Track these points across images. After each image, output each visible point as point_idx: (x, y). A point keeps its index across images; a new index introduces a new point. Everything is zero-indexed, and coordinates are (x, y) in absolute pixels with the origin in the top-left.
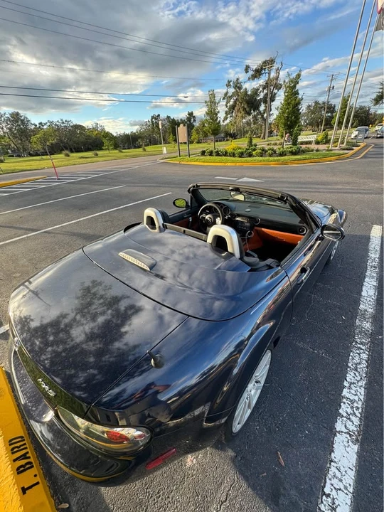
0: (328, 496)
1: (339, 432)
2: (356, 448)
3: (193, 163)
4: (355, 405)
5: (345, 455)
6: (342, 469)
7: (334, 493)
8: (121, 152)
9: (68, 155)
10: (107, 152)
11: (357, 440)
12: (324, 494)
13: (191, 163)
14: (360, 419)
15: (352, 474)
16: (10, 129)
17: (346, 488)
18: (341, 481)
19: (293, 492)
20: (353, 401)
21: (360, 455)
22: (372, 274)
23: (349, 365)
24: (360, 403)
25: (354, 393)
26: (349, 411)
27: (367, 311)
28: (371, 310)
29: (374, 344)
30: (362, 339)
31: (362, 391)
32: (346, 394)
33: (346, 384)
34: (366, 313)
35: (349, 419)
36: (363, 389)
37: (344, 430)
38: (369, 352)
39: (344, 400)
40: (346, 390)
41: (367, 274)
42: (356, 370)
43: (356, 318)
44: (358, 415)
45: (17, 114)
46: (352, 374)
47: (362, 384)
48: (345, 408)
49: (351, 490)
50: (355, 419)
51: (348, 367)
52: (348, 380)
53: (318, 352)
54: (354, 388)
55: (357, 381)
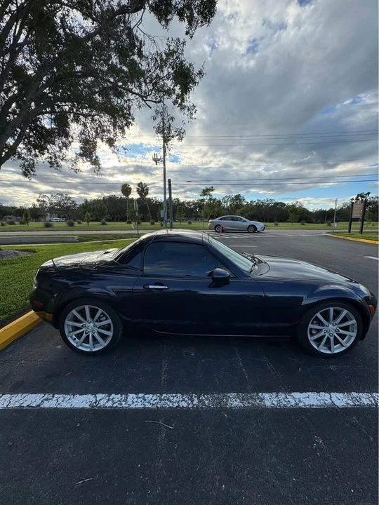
0: (53, 397)
1: (95, 396)
2: (87, 406)
3: (361, 240)
4: (123, 403)
5: (81, 401)
6: (70, 401)
7: (55, 399)
8: (303, 224)
10: (290, 224)
11: (93, 407)
12: (54, 395)
13: (358, 240)
14: (112, 407)
15: (68, 406)
16: (231, 205)
17: (59, 404)
18: (63, 401)
19: (52, 383)
20: (126, 401)
21: (83, 409)
22: (365, 399)
23: (165, 395)
24: (127, 406)
25: (134, 401)
26: (116, 400)
27: (262, 400)
28: (268, 404)
29: (209, 411)
30: (207, 401)
31: (140, 406)
32: (131, 396)
33: (140, 395)
34: (258, 401)
35: (108, 400)
36: (142, 406)
37: (98, 400)
38: (193, 407)
39: (124, 396)
40: (134, 396)
41: (354, 394)
42: (161, 400)
43: (238, 393)
44: (115, 405)
45: (239, 195)
46: (155, 397)
47: (148, 405)
48: (117, 397)
49: (58, 407)
50: (110, 404)
51: (161, 395)
52: (146, 396)
53: (165, 374)
54: (139, 400)
55: (149, 402)
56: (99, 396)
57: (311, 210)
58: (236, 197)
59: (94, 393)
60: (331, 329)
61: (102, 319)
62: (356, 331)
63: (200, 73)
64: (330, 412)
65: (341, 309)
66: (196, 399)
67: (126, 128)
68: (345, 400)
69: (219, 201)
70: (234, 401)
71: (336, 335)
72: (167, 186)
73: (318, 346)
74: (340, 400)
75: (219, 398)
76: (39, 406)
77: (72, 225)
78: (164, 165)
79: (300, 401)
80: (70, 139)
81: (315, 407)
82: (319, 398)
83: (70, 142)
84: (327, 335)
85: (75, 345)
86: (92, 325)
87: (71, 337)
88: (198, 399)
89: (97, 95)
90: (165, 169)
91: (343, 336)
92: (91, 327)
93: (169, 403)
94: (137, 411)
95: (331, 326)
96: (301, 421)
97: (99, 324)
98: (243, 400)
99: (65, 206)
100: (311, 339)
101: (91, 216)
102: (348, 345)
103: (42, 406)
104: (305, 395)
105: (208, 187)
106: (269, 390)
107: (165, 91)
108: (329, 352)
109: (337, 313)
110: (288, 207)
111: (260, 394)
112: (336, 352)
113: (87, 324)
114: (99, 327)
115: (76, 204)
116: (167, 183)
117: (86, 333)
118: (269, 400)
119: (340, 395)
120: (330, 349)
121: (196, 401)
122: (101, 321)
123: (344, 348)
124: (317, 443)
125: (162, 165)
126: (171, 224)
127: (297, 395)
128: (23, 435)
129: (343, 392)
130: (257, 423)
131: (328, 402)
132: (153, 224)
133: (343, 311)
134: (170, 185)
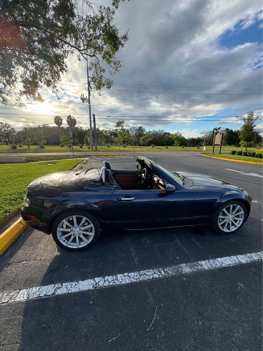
1: (94, 280)
2: (91, 288)
3: (220, 158)
4: (116, 281)
5: (85, 285)
6: (77, 286)
7: (64, 287)
8: (183, 147)
9: (153, 147)
10: (175, 147)
11: (96, 287)
12: (62, 284)
13: (218, 158)
14: (109, 286)
15: (77, 290)
16: (136, 134)
17: (69, 290)
18: (71, 287)
19: (56, 275)
20: (117, 279)
21: (89, 291)
22: (255, 256)
23: (141, 272)
24: (119, 283)
25: (123, 279)
26: (110, 280)
27: (202, 265)
28: (206, 267)
29: (174, 277)
30: (170, 271)
31: (128, 281)
32: (119, 276)
33: (126, 274)
34: (199, 266)
35: (105, 281)
36: (130, 281)
37: (97, 281)
38: (163, 277)
39: (114, 277)
40: (121, 275)
41: (249, 255)
42: (141, 275)
43: (186, 263)
44: (111, 284)
45: (141, 127)
46: (136, 274)
47: (133, 280)
48: (110, 278)
49: (70, 292)
50: (107, 284)
51: (139, 272)
52: (130, 274)
53: (136, 257)
54: (126, 278)
55: (133, 278)
56: (97, 279)
57: (186, 138)
58: (139, 128)
59: (92, 277)
60: (230, 217)
61: (85, 224)
62: (243, 217)
63: (125, 38)
64: (240, 267)
65: (236, 205)
66: (162, 271)
67: (61, 73)
68: (245, 259)
69: (128, 131)
70: (186, 269)
71: (233, 221)
72: (92, 120)
73: (223, 228)
74: (243, 259)
75: (176, 268)
76: (54, 294)
77: (14, 148)
78: (89, 103)
79: (222, 263)
80: (13, 78)
81: (231, 265)
82: (232, 260)
83: (13, 81)
84: (228, 221)
85: (65, 245)
86: (78, 229)
87: (62, 240)
88: (164, 271)
89: (36, 43)
90: (90, 106)
91: (236, 221)
92: (77, 231)
93: (146, 277)
94: (127, 285)
95: (230, 215)
96: (227, 275)
97: (83, 228)
98: (191, 267)
99: (6, 132)
100: (220, 224)
101: (31, 141)
102: (239, 226)
103: (56, 294)
104: (223, 259)
105: (120, 121)
106: (203, 259)
107: (96, 48)
108: (229, 231)
109: (234, 208)
110: (173, 135)
111: (199, 262)
112: (232, 230)
113: (74, 229)
114: (84, 231)
115: (15, 131)
116: (92, 117)
117: (74, 236)
118: (206, 265)
119: (242, 256)
120: (229, 229)
121: (163, 273)
122: (85, 226)
123: (236, 228)
124: (240, 286)
125: (88, 104)
126: (96, 148)
127: (219, 259)
128: (52, 317)
129: (243, 254)
130: (204, 280)
131: (237, 261)
132: (81, 147)
133: (237, 206)
134: (94, 118)
